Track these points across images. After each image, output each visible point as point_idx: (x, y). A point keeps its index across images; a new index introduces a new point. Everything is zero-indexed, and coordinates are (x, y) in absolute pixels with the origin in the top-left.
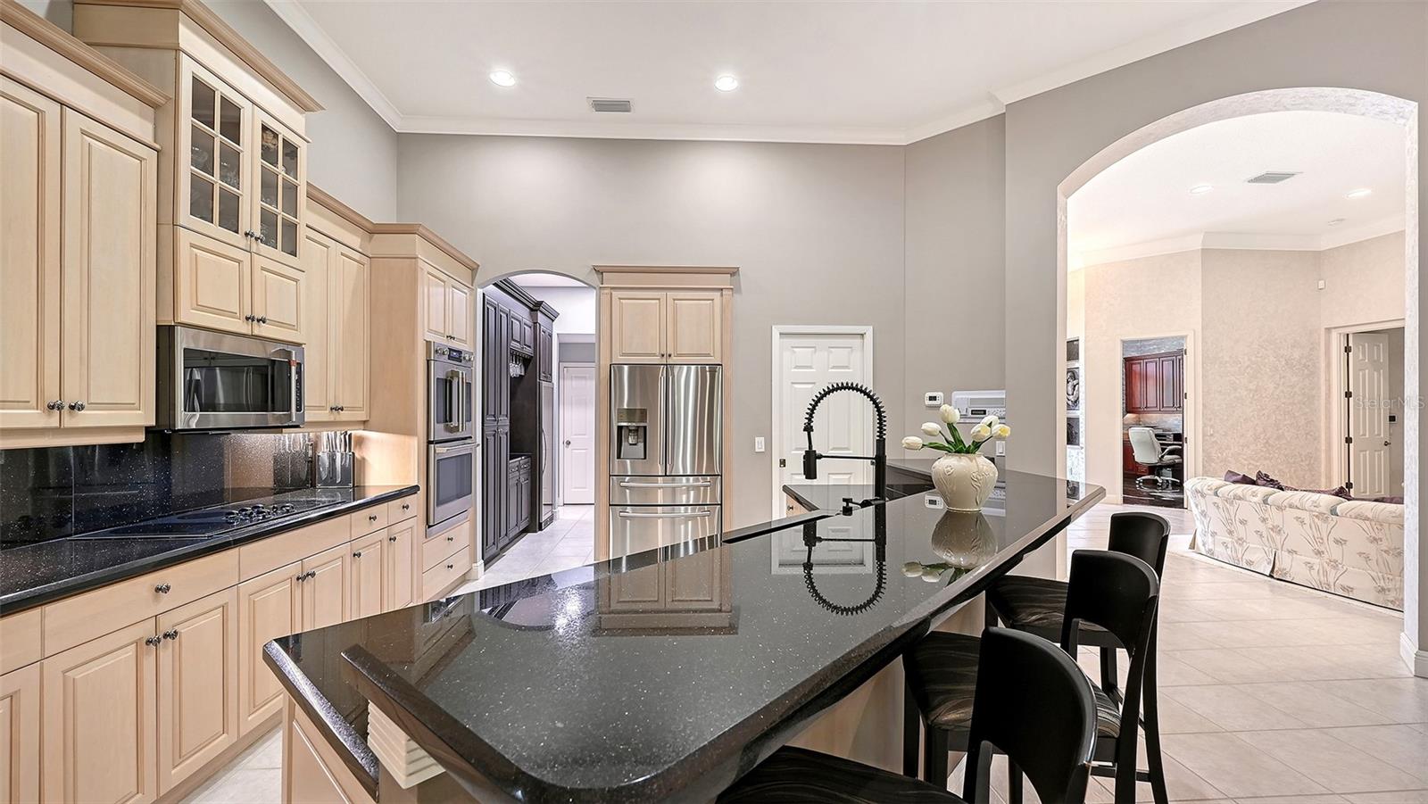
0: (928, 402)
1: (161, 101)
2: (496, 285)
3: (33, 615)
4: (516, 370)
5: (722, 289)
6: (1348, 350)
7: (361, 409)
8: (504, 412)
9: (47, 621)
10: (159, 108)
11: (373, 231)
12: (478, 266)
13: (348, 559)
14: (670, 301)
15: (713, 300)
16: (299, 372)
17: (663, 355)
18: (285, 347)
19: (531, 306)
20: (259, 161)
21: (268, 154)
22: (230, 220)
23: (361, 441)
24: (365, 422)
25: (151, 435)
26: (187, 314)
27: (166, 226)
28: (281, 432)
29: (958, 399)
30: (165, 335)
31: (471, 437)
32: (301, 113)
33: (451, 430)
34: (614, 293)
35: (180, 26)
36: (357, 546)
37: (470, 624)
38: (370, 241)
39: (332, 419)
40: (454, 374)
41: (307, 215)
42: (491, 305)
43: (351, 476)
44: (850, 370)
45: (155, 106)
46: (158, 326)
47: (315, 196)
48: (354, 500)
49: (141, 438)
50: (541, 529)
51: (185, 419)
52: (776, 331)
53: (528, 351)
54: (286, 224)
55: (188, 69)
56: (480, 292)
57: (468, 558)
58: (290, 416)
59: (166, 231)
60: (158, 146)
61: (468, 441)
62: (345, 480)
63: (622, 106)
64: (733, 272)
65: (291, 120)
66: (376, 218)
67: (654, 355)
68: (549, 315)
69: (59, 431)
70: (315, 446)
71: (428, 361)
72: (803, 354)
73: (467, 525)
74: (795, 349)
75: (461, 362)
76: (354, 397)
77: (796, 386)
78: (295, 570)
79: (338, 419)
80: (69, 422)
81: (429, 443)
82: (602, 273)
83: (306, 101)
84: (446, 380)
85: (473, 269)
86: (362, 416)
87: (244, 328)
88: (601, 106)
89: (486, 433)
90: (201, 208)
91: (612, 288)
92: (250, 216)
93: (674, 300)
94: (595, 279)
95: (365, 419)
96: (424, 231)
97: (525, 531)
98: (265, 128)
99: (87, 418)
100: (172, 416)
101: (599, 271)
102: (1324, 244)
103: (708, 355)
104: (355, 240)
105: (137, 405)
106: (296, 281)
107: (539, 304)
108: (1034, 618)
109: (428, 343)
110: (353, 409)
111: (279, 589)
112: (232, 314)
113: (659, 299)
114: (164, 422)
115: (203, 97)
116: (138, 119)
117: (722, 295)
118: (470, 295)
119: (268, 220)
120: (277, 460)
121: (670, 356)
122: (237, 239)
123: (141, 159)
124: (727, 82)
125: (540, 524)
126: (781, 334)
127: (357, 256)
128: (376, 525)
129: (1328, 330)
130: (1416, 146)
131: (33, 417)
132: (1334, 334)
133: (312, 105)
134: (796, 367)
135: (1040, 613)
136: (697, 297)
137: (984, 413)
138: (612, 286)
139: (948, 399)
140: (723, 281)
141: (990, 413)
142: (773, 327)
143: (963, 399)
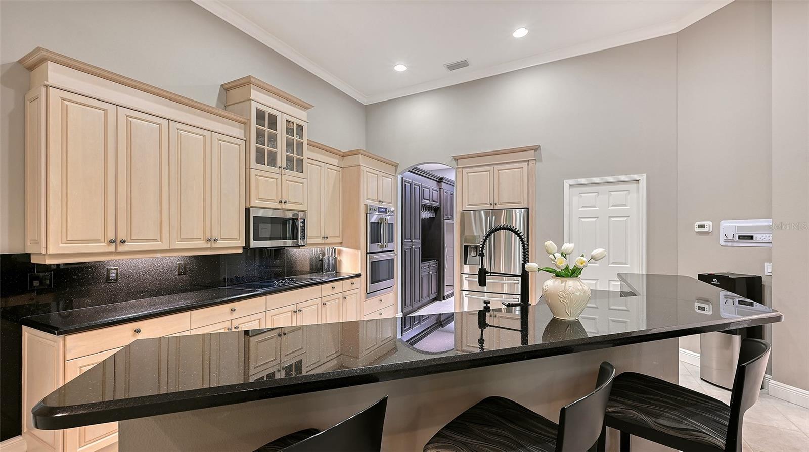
0: (697, 230)
1: (246, 121)
2: (409, 171)
3: (187, 314)
4: (426, 215)
5: (528, 161)
7: (338, 237)
8: (417, 236)
9: (192, 316)
10: (246, 124)
11: (344, 155)
12: (398, 164)
13: (320, 305)
14: (496, 171)
15: (522, 168)
16: (304, 223)
17: (491, 204)
18: (296, 212)
19: (438, 180)
20: (285, 135)
21: (289, 131)
22: (273, 161)
23: (340, 252)
24: (341, 243)
25: (244, 250)
26: (254, 202)
27: (248, 168)
28: (300, 248)
29: (725, 226)
30: (247, 210)
31: (394, 251)
32: (305, 111)
33: (382, 247)
34: (464, 170)
35: (251, 90)
36: (324, 300)
37: (396, 345)
38: (343, 160)
39: (323, 242)
40: (382, 219)
41: (307, 153)
42: (407, 183)
43: (335, 268)
44: (628, 207)
45: (245, 123)
46: (246, 208)
47: (311, 144)
48: (336, 277)
49: (241, 251)
50: (444, 299)
51: (254, 244)
52: (567, 183)
53: (436, 204)
54: (298, 160)
55: (254, 106)
56: (400, 177)
57: (393, 311)
58: (298, 241)
59: (248, 170)
60: (245, 139)
61: (392, 252)
62: (333, 270)
63: (464, 64)
64: (536, 149)
65: (299, 115)
66: (344, 149)
67: (486, 204)
68: (449, 183)
69: (211, 249)
70: (323, 254)
71: (366, 214)
72: (589, 196)
73: (392, 294)
74: (582, 195)
75: (387, 213)
76: (334, 231)
77: (583, 220)
78: (293, 308)
79: (326, 242)
80: (214, 246)
81: (367, 253)
82: (457, 160)
83: (306, 105)
84: (378, 223)
85: (396, 166)
86: (339, 240)
87: (279, 206)
88: (452, 67)
89: (404, 248)
90: (260, 160)
91: (462, 168)
92: (281, 160)
93: (499, 170)
94: (454, 164)
95: (340, 242)
96: (363, 152)
97: (435, 299)
98: (288, 121)
99: (220, 244)
100: (249, 243)
101: (456, 159)
103: (520, 202)
104: (335, 161)
105: (238, 239)
106: (303, 183)
107: (442, 179)
108: (611, 409)
109: (366, 205)
110: (334, 237)
111: (285, 315)
112: (274, 201)
113: (489, 171)
114: (247, 245)
115: (260, 115)
116: (238, 130)
117: (528, 164)
118: (394, 179)
119: (289, 159)
120: (311, 260)
121: (495, 204)
122: (276, 170)
123: (239, 145)
124: (520, 33)
125: (444, 297)
126: (570, 185)
127: (336, 168)
128: (335, 291)
131: (202, 244)
133: (309, 106)
134: (583, 207)
135: (618, 407)
136: (512, 167)
137: (752, 238)
138: (463, 166)
139: (716, 227)
140: (530, 155)
141: (757, 237)
142: (564, 181)
143: (730, 227)
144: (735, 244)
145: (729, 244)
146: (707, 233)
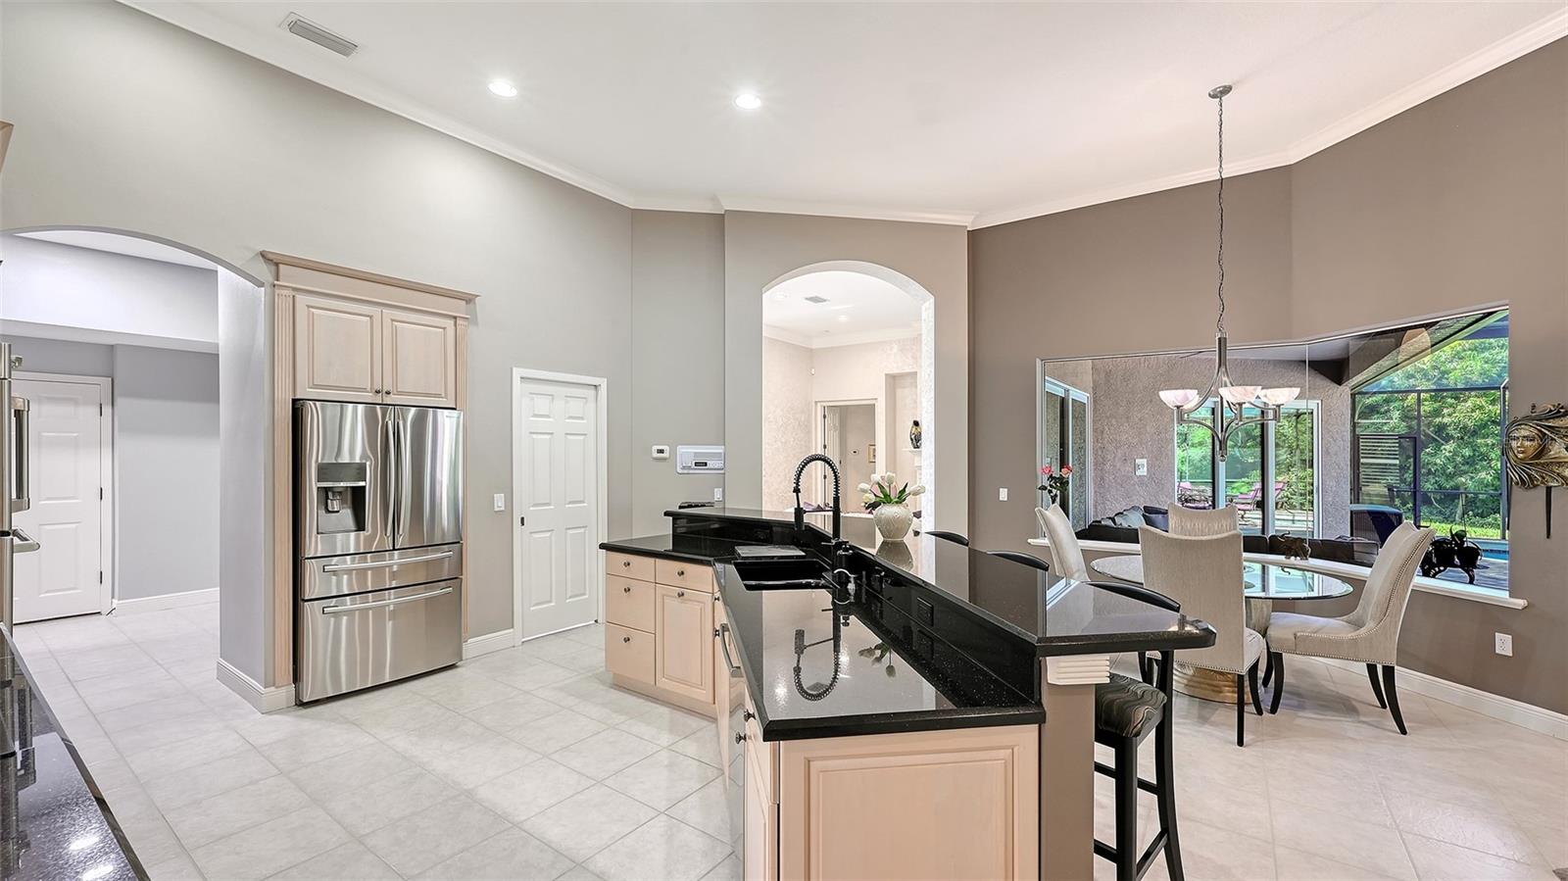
0: (656, 455)
5: (455, 317)
6: (825, 417)
14: (387, 322)
15: (444, 328)
17: (376, 391)
29: (682, 452)
34: (299, 297)
52: (517, 374)
63: (344, 47)
64: (469, 299)
67: (364, 390)
72: (542, 405)
74: (534, 396)
77: (534, 437)
82: (277, 264)
88: (300, 28)
91: (295, 289)
93: (393, 320)
94: (264, 272)
101: (273, 261)
102: (816, 344)
103: (438, 396)
113: (369, 316)
117: (456, 324)
121: (388, 392)
124: (502, 87)
126: (521, 377)
129: (816, 402)
130: (933, 320)
132: (819, 404)
134: (535, 415)
136: (415, 321)
137: (706, 464)
138: (294, 286)
139: (673, 452)
140: (458, 308)
141: (710, 464)
142: (514, 369)
143: (687, 453)
144: (691, 472)
145: (686, 471)
146: (665, 459)
